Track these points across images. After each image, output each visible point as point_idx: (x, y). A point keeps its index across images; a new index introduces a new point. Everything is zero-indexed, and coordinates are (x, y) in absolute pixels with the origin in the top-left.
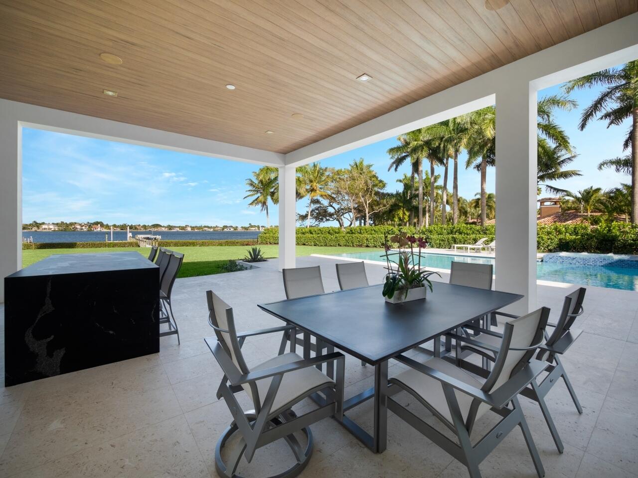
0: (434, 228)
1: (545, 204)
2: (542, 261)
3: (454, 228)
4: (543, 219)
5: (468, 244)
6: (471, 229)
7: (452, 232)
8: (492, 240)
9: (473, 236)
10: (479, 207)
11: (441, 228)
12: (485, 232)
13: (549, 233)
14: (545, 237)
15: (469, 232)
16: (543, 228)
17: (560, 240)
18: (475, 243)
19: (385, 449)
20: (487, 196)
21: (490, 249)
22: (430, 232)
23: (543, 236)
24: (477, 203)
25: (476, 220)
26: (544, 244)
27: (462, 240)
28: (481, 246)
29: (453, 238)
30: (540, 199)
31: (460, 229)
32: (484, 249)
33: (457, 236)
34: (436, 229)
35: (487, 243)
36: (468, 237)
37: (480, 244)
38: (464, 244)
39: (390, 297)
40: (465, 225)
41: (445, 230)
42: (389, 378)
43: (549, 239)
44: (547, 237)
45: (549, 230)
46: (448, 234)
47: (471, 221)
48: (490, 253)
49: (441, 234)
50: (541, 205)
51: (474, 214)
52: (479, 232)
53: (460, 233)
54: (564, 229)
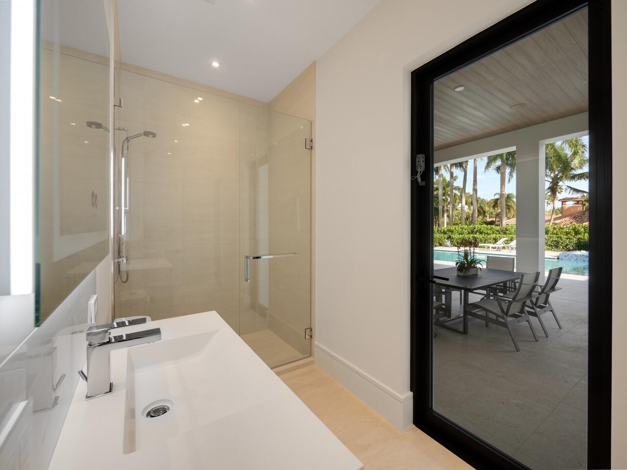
0: (455, 228)
1: (567, 203)
2: (558, 259)
3: (475, 228)
4: (565, 219)
5: (488, 243)
6: (491, 229)
7: (472, 232)
8: (512, 240)
9: (493, 236)
10: (497, 207)
11: (461, 228)
12: (505, 232)
13: (567, 233)
14: (564, 237)
15: (489, 232)
16: (562, 228)
17: (579, 239)
18: (496, 242)
19: (468, 333)
20: (506, 196)
21: (510, 248)
22: (451, 232)
23: (562, 236)
24: (496, 203)
25: (494, 219)
26: (562, 243)
27: (483, 239)
28: (502, 245)
29: (474, 237)
30: (562, 198)
31: (480, 230)
32: (504, 248)
33: (477, 235)
34: (457, 229)
35: (507, 242)
36: (489, 236)
37: (500, 243)
38: (484, 243)
39: (461, 272)
40: (486, 226)
41: (465, 230)
42: (469, 303)
43: (567, 239)
44: (565, 237)
45: (567, 230)
46: (469, 233)
47: (489, 220)
48: (510, 252)
49: (462, 234)
50: (562, 204)
51: (492, 213)
52: (499, 232)
53: (481, 233)
54: (582, 229)
